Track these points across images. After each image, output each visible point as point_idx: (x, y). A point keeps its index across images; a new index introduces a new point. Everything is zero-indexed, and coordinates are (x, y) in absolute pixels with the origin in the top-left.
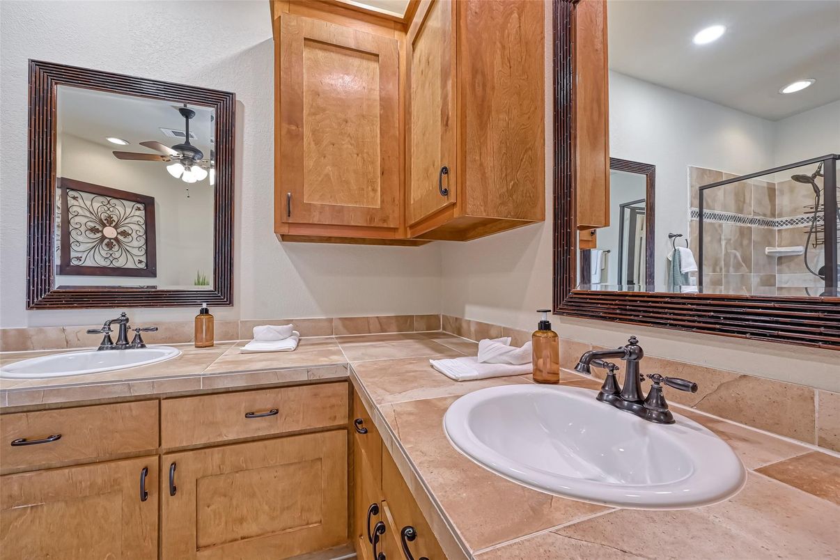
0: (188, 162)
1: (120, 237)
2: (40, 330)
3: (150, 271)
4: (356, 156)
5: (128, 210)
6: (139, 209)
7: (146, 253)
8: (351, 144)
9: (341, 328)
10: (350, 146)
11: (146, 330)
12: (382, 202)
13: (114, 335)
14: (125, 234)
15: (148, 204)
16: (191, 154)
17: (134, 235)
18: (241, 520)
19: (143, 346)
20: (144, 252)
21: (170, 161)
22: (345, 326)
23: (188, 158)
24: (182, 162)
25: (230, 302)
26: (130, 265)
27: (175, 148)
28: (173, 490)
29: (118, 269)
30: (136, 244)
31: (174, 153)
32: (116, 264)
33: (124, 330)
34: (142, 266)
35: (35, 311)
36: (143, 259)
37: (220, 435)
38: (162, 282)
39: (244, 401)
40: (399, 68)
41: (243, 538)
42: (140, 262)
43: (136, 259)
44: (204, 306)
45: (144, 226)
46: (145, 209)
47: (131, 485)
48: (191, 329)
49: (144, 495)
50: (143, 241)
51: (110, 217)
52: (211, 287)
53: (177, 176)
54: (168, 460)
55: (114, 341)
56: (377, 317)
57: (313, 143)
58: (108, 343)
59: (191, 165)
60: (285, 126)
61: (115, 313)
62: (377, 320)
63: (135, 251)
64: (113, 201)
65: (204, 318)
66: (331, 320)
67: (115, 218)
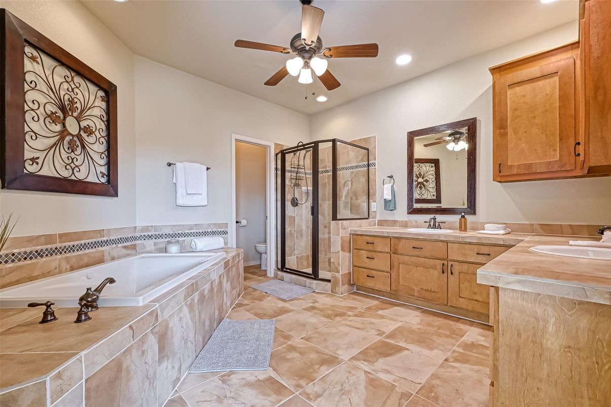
0: (456, 140)
1: (425, 183)
2: (411, 221)
3: (438, 200)
4: (541, 134)
5: (428, 168)
6: (432, 167)
7: (436, 190)
8: (538, 129)
9: (539, 229)
10: (537, 130)
11: (442, 223)
12: (561, 156)
13: (432, 224)
14: (427, 181)
15: (436, 162)
16: (458, 136)
17: (431, 181)
18: (475, 293)
19: (441, 229)
20: (435, 190)
21: (448, 142)
22: (542, 229)
23: (456, 138)
24: (454, 141)
25: (474, 213)
26: (429, 198)
27: (450, 135)
28: (452, 274)
29: (424, 199)
30: (431, 185)
31: (450, 138)
32: (424, 197)
33: (435, 222)
34: (434, 198)
35: (409, 215)
36: (435, 194)
37: (467, 259)
38: (444, 205)
39: (476, 249)
40: (575, 73)
41: (476, 300)
42: (434, 195)
43: (432, 194)
44: (463, 214)
45: (435, 176)
46: (435, 166)
47: (440, 268)
48: (458, 225)
49: (443, 272)
50: (435, 184)
51: (420, 173)
52: (466, 206)
53: (451, 149)
54: (450, 263)
55: (432, 226)
56: (570, 225)
57: (513, 135)
58: (429, 226)
59: (458, 141)
60: (498, 131)
61: (432, 216)
62: (569, 227)
63: (431, 190)
64: (421, 165)
65: (463, 219)
66: (532, 225)
67: (422, 174)
